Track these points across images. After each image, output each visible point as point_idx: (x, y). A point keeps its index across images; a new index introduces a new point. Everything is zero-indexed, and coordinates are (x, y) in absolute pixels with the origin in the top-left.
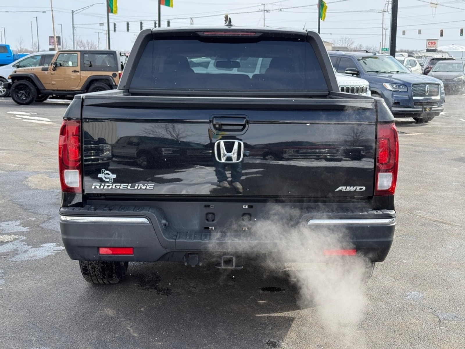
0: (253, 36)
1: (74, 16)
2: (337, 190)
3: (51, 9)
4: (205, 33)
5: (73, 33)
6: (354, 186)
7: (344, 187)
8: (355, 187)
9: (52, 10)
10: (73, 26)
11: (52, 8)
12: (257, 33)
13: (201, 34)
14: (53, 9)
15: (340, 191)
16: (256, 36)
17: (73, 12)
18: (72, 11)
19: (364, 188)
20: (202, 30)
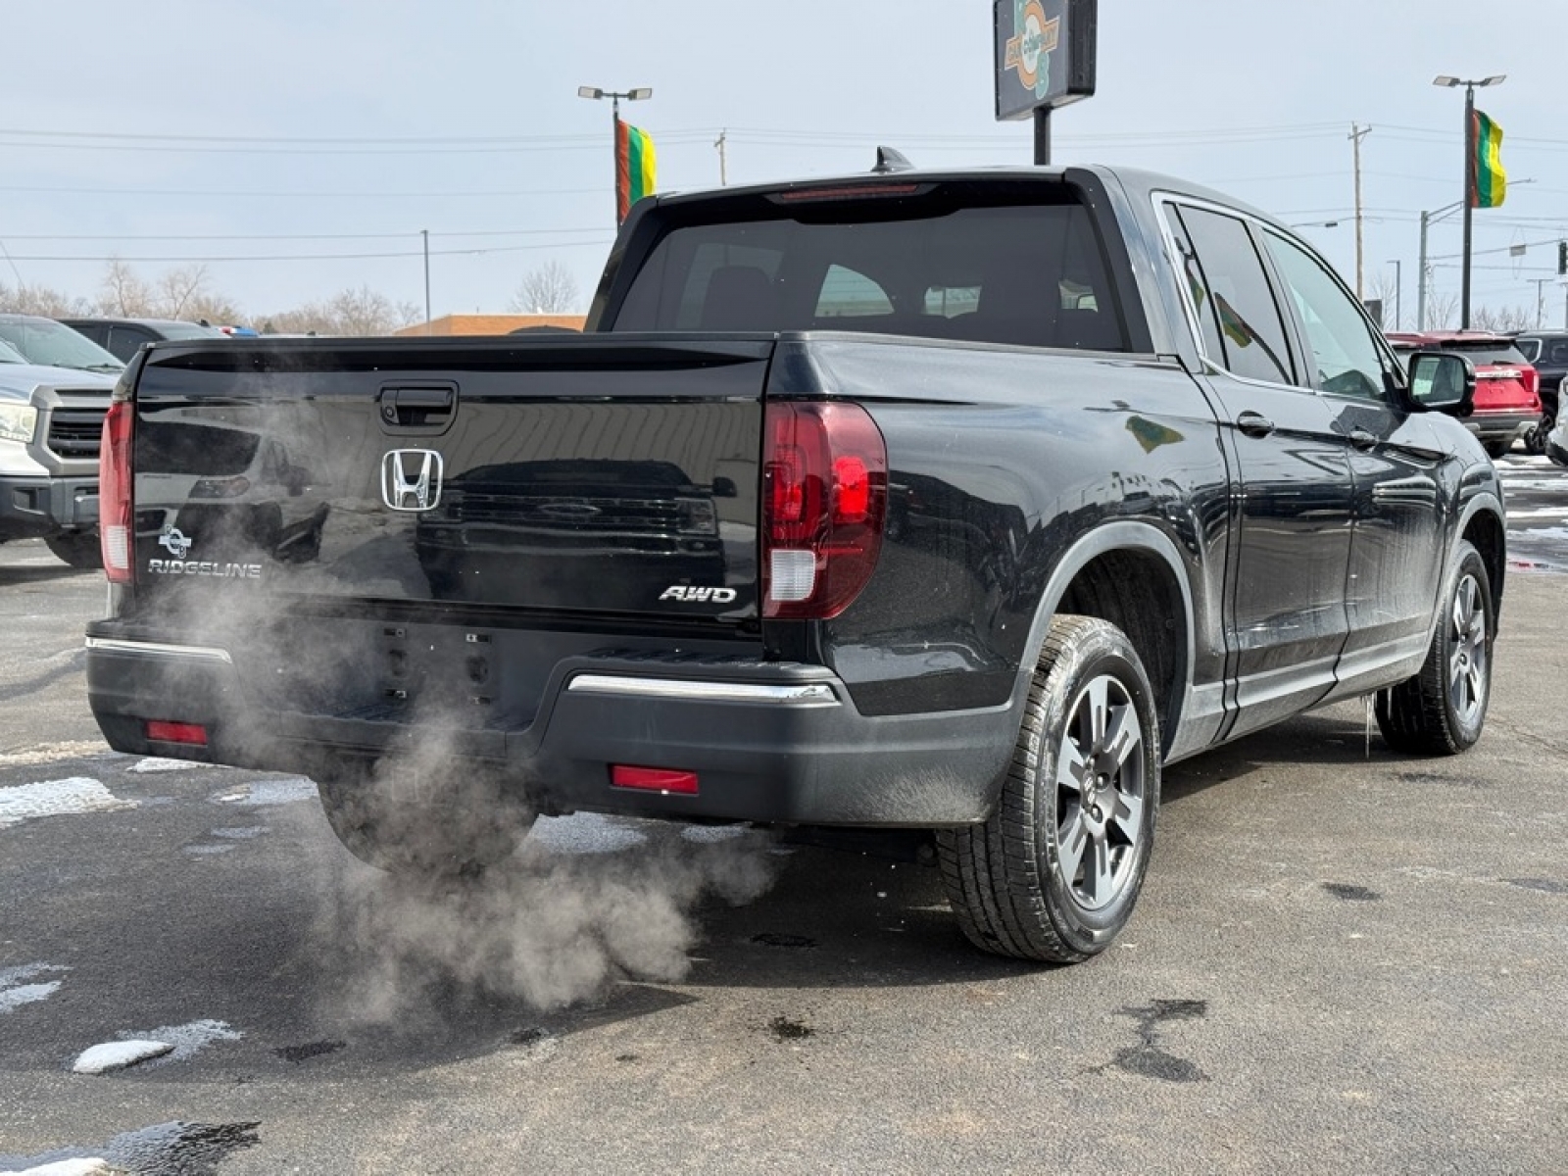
0: (910, 194)
1: (1429, 230)
2: (664, 596)
3: (1354, 214)
4: (785, 196)
5: (1422, 286)
6: (706, 585)
7: (682, 589)
8: (709, 590)
9: (1359, 218)
10: (1423, 264)
11: (1358, 209)
12: (921, 186)
13: (775, 199)
14: (1362, 213)
15: (672, 599)
16: (918, 193)
17: (1425, 217)
18: (1424, 213)
19: (732, 593)
20: (776, 188)
